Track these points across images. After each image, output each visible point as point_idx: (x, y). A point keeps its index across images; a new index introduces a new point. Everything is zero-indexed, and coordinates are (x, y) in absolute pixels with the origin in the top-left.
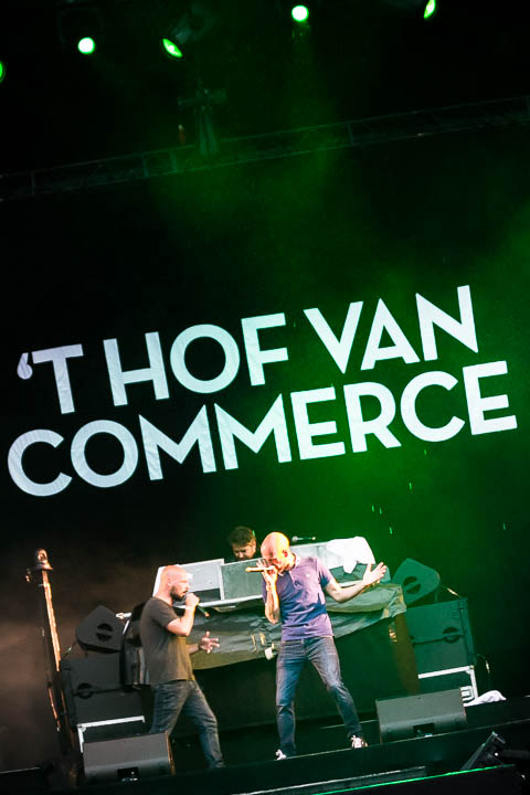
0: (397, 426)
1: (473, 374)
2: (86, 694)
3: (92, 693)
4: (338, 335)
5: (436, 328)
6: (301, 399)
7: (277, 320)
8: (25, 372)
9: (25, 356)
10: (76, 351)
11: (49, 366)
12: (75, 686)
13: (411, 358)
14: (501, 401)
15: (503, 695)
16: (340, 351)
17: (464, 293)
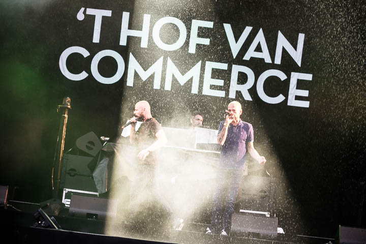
0: (253, 91)
1: (295, 77)
2: (72, 174)
3: (75, 175)
4: (237, 40)
5: (284, 49)
6: (210, 65)
7: (210, 25)
8: (80, 16)
9: (83, 9)
10: (108, 13)
11: (93, 18)
12: (68, 169)
13: (268, 60)
14: (305, 93)
15: (284, 231)
16: (235, 48)
17: (301, 37)
